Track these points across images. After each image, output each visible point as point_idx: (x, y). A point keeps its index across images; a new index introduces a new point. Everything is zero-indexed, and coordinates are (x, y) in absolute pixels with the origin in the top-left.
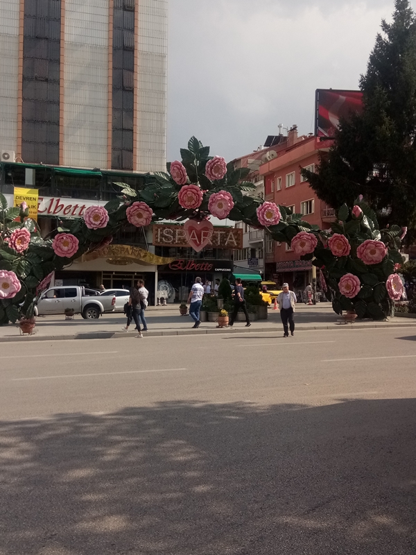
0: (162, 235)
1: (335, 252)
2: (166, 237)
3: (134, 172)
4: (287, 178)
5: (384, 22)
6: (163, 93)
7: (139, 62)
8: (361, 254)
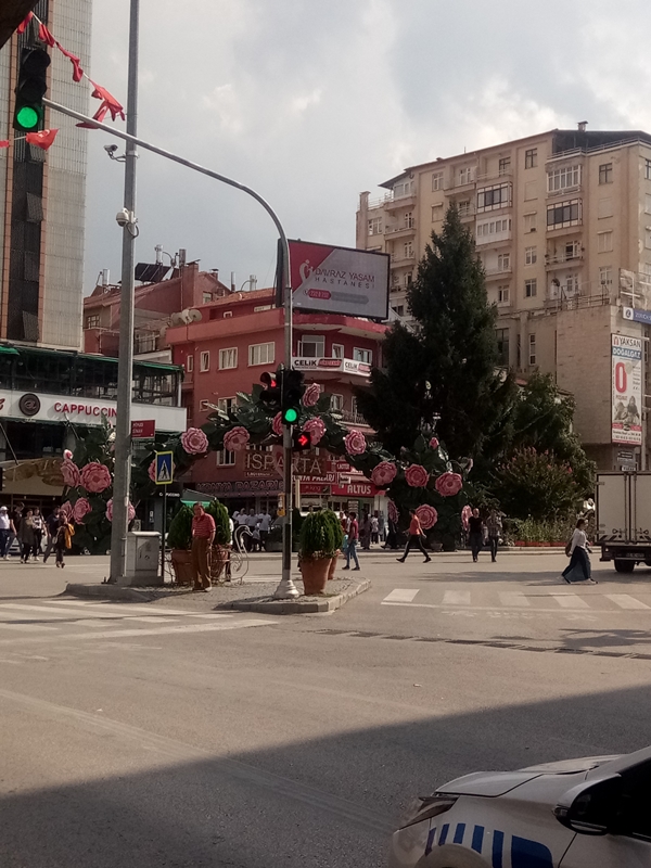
0: (252, 461)
1: (412, 482)
2: (255, 463)
3: (38, 345)
4: (221, 355)
5: (433, 232)
6: (81, 230)
7: (50, 183)
8: (439, 485)
